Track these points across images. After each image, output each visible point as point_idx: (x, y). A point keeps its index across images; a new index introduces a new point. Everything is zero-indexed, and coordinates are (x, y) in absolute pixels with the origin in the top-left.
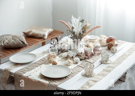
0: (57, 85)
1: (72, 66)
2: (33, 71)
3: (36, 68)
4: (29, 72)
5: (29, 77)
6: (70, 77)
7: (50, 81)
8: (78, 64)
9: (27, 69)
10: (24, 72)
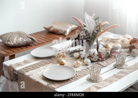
0: (55, 88)
1: (80, 68)
2: (37, 70)
3: (42, 67)
4: (32, 71)
5: (30, 76)
6: (73, 80)
7: (49, 82)
8: (88, 67)
9: (31, 68)
10: (27, 70)
